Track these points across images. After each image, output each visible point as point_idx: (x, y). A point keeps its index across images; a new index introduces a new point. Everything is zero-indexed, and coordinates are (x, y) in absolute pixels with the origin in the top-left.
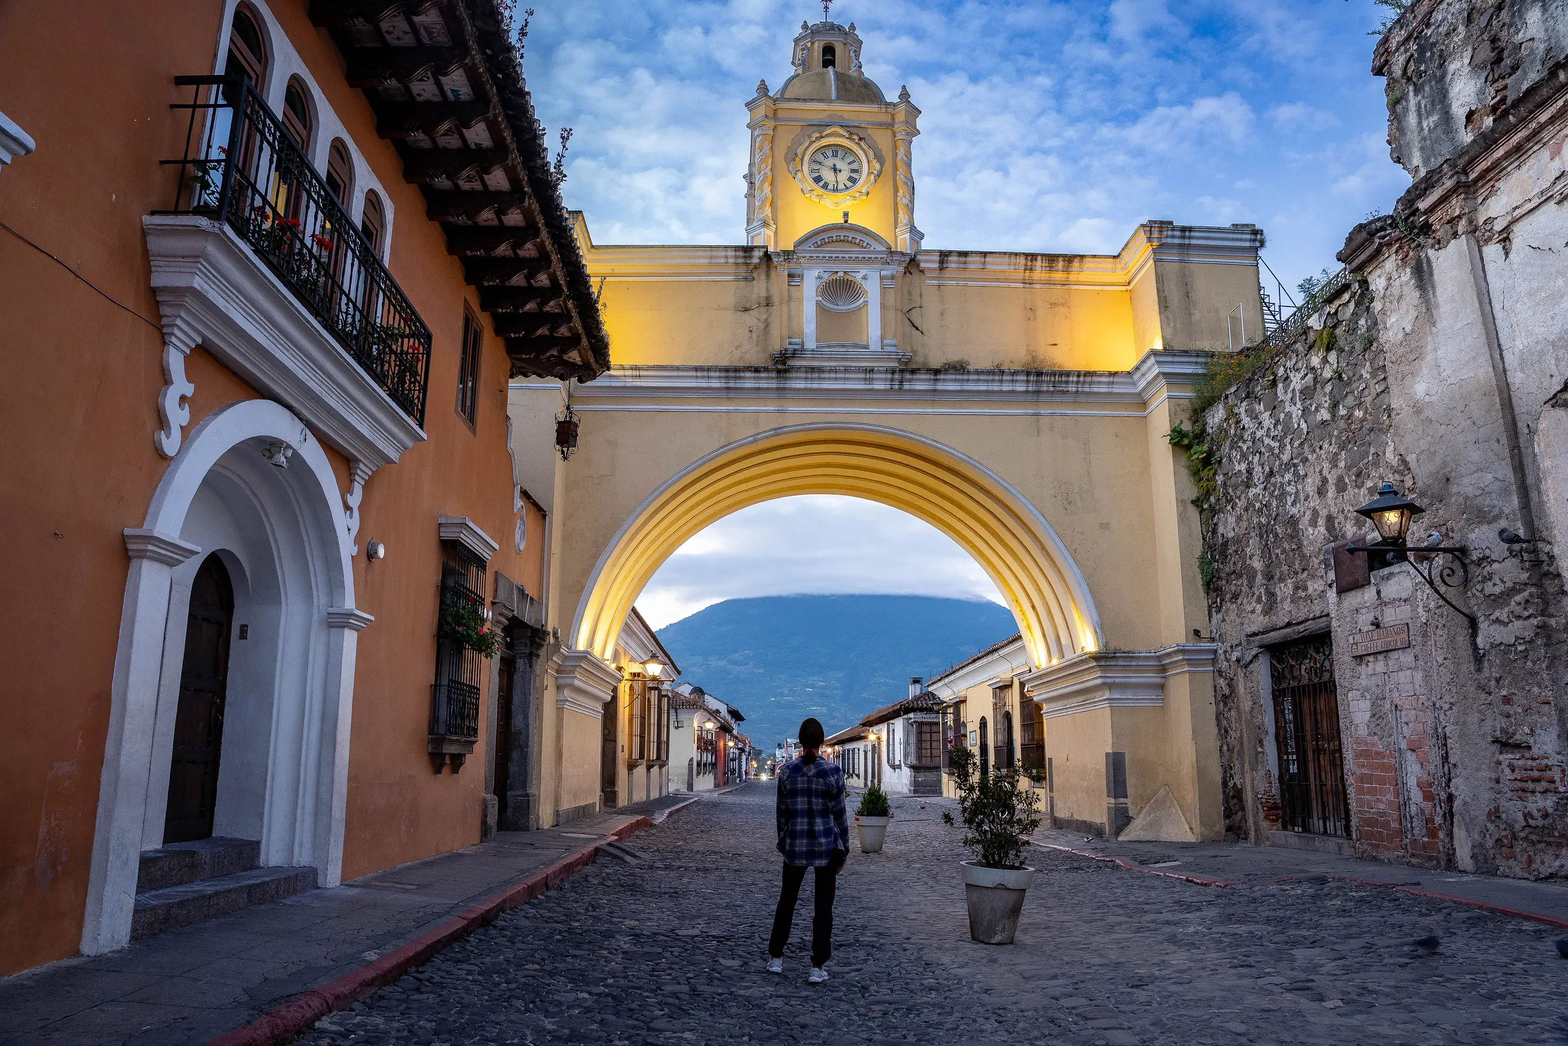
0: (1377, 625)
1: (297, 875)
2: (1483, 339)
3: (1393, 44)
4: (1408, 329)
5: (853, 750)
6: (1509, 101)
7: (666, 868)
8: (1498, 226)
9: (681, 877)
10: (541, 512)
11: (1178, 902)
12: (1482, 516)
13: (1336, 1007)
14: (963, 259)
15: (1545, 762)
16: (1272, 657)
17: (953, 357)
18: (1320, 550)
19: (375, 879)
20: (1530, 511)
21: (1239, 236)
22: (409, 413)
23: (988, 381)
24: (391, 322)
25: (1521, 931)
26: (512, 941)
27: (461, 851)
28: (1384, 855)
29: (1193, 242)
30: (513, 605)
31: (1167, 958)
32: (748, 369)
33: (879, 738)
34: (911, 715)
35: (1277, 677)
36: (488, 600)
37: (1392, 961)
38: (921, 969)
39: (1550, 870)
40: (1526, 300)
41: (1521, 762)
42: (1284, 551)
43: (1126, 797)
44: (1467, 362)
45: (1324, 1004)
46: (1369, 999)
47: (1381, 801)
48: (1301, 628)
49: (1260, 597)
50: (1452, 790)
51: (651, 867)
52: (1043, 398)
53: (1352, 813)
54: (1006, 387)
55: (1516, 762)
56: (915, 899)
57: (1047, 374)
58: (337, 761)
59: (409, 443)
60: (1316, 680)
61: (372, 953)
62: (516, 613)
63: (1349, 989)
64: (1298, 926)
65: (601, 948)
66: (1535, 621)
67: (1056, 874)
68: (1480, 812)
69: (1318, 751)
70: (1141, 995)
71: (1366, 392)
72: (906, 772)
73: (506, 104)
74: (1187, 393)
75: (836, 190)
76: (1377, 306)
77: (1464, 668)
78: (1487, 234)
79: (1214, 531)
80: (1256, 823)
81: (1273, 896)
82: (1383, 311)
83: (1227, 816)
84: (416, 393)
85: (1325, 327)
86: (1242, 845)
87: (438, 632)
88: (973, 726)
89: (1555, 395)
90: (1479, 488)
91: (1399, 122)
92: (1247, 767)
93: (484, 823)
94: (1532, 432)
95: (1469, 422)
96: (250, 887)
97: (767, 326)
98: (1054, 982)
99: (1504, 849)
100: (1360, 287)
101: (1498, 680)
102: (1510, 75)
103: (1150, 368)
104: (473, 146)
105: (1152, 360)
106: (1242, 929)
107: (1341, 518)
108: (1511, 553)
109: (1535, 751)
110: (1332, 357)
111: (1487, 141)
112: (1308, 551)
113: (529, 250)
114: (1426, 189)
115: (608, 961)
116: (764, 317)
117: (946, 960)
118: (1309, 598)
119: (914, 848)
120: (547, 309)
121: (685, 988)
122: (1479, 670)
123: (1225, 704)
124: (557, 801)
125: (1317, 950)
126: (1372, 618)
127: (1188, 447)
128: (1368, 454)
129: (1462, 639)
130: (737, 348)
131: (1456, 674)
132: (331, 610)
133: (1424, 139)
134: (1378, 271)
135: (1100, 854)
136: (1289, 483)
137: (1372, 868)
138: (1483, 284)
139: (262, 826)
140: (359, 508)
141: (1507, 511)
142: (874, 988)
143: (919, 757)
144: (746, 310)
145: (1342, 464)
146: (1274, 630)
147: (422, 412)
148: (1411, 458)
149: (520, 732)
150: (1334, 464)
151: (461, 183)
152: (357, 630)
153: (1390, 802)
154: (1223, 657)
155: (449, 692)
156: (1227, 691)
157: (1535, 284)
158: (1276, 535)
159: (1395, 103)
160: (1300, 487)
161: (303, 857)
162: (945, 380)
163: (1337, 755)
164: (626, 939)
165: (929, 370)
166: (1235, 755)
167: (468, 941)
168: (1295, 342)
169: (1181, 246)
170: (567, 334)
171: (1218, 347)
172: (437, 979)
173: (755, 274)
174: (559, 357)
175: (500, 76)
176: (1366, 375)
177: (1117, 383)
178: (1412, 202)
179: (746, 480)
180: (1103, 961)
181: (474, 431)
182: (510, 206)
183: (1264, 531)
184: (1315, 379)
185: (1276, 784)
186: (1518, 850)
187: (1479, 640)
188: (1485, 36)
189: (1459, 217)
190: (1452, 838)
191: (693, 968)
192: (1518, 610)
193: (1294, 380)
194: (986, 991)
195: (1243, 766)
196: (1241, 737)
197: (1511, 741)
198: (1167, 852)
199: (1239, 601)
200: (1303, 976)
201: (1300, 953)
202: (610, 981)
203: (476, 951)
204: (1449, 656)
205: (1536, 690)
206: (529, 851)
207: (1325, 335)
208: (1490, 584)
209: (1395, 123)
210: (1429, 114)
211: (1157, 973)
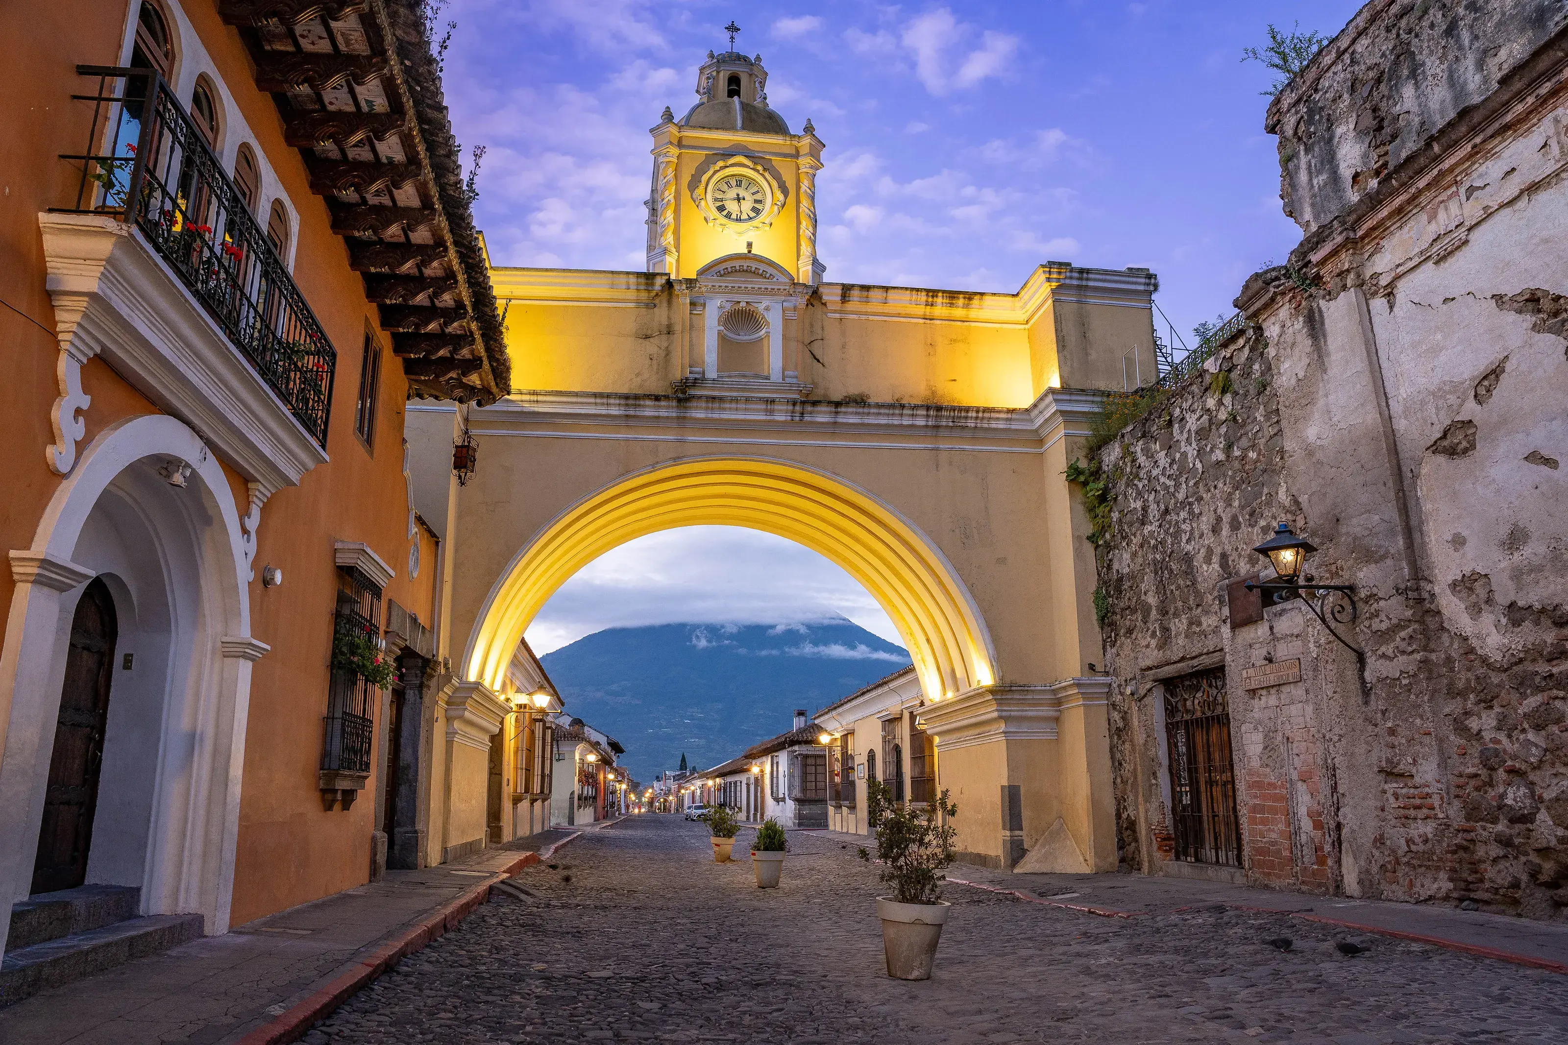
0: (1270, 660)
1: (182, 924)
2: (1370, 387)
3: (1285, 105)
4: (1301, 375)
5: (735, 783)
6: (1391, 167)
7: (563, 907)
8: (1384, 281)
9: (580, 916)
10: (435, 538)
11: (1085, 934)
12: (1370, 556)
13: (1258, 1035)
14: (865, 294)
15: (1427, 790)
16: (1166, 690)
17: (854, 390)
18: (1214, 587)
19: (265, 924)
20: (1413, 551)
21: (1134, 280)
22: (313, 433)
23: (888, 415)
24: (297, 338)
25: (1409, 952)
26: (419, 987)
27: (351, 892)
28: (1276, 883)
29: (1091, 284)
30: (405, 633)
31: (1085, 990)
32: (648, 397)
33: (762, 771)
34: (796, 748)
35: (1170, 710)
36: (382, 628)
37: (1300, 986)
38: (842, 1008)
39: (1429, 893)
40: (1409, 352)
41: (1404, 791)
42: (1178, 587)
43: (1021, 829)
44: (1356, 408)
45: (1247, 1031)
46: (1287, 1025)
47: (1273, 831)
48: (1195, 662)
49: (1154, 632)
50: (1341, 819)
51: (548, 906)
52: (942, 433)
53: (1245, 842)
54: (906, 422)
55: (1399, 791)
56: (823, 935)
57: (946, 409)
58: (229, 799)
59: (311, 465)
60: (1209, 714)
61: (277, 1007)
62: (408, 643)
63: (1266, 1017)
64: (1205, 955)
65: (515, 993)
66: (1418, 656)
67: (958, 907)
68: (1366, 839)
69: (1211, 783)
70: (1068, 1028)
71: (1260, 434)
72: (790, 805)
73: (421, 118)
74: (1084, 431)
75: (739, 220)
76: (1271, 352)
77: (1352, 701)
78: (1374, 288)
79: (1109, 567)
80: (1150, 855)
81: (1176, 925)
82: (1277, 357)
83: (1121, 848)
84: (320, 413)
85: (1220, 370)
86: (1135, 875)
87: (332, 663)
88: (861, 759)
89: (1436, 442)
90: (1367, 529)
91: (1291, 178)
92: (1141, 799)
93: (373, 862)
94: (1415, 477)
95: (1358, 465)
96: (132, 938)
97: (667, 355)
98: (979, 1018)
99: (1388, 874)
100: (1255, 333)
101: (1384, 713)
102: (1390, 142)
103: (1047, 406)
104: (384, 160)
105: (1050, 398)
106: (1153, 959)
107: (1235, 555)
108: (1397, 591)
109: (1417, 780)
110: (1228, 399)
111: (1373, 201)
112: (1202, 587)
113: (434, 269)
114: (1317, 243)
115: (524, 1007)
116: (666, 345)
117: (866, 997)
118: (1204, 634)
119: (809, 882)
120: (449, 330)
121: (609, 1034)
122: (1366, 703)
123: (1119, 737)
124: (445, 839)
125: (1227, 979)
126: (1265, 653)
127: (1085, 484)
128: (1261, 494)
129: (1351, 673)
130: (637, 375)
131: (1345, 707)
132: (225, 639)
133: (1314, 196)
134: (1273, 319)
135: (998, 887)
136: (1184, 521)
137: (1265, 896)
138: (1370, 334)
139: (143, 871)
140: (258, 532)
141: (1392, 551)
142: (798, 1028)
143: (804, 790)
144: (647, 337)
145: (1236, 504)
146: (1168, 664)
147: (325, 433)
148: (1303, 499)
149: (408, 766)
150: (1229, 503)
151: (368, 197)
152: (253, 660)
153: (1281, 832)
154: (1117, 690)
155: (343, 725)
156: (1121, 724)
157: (1417, 338)
158: (1171, 571)
159: (1287, 160)
160: (1195, 525)
161: (189, 904)
162: (845, 413)
163: (1230, 786)
164: (537, 983)
165: (830, 403)
166: (1129, 788)
167: (373, 990)
168: (1191, 384)
169: (1079, 287)
170: (469, 356)
171: (1114, 387)
172: (347, 1032)
173: (657, 301)
174: (459, 380)
175: (419, 89)
176: (1260, 418)
177: (1015, 420)
178: (1305, 254)
179: (643, 510)
180: (1023, 995)
181: (371, 453)
182: (418, 223)
183: (1159, 567)
184: (1210, 420)
185: (1169, 816)
186: (1400, 875)
187: (1367, 674)
188: (1368, 105)
189: (1348, 271)
190: (1340, 865)
191: (611, 1012)
192: (1403, 645)
193: (1190, 421)
194: (912, 1029)
195: (1137, 797)
196: (1135, 769)
197: (1395, 771)
198: (1063, 884)
199: (1134, 636)
200: (1220, 1004)
201: (1212, 982)
202: (529, 1028)
203: (383, 1000)
204: (1338, 690)
205: (1418, 721)
206: (422, 890)
207: (1220, 378)
208: (1377, 620)
209: (1288, 180)
210: (1319, 172)
211: (1079, 1006)
